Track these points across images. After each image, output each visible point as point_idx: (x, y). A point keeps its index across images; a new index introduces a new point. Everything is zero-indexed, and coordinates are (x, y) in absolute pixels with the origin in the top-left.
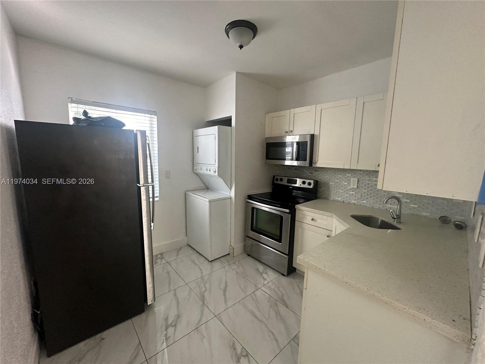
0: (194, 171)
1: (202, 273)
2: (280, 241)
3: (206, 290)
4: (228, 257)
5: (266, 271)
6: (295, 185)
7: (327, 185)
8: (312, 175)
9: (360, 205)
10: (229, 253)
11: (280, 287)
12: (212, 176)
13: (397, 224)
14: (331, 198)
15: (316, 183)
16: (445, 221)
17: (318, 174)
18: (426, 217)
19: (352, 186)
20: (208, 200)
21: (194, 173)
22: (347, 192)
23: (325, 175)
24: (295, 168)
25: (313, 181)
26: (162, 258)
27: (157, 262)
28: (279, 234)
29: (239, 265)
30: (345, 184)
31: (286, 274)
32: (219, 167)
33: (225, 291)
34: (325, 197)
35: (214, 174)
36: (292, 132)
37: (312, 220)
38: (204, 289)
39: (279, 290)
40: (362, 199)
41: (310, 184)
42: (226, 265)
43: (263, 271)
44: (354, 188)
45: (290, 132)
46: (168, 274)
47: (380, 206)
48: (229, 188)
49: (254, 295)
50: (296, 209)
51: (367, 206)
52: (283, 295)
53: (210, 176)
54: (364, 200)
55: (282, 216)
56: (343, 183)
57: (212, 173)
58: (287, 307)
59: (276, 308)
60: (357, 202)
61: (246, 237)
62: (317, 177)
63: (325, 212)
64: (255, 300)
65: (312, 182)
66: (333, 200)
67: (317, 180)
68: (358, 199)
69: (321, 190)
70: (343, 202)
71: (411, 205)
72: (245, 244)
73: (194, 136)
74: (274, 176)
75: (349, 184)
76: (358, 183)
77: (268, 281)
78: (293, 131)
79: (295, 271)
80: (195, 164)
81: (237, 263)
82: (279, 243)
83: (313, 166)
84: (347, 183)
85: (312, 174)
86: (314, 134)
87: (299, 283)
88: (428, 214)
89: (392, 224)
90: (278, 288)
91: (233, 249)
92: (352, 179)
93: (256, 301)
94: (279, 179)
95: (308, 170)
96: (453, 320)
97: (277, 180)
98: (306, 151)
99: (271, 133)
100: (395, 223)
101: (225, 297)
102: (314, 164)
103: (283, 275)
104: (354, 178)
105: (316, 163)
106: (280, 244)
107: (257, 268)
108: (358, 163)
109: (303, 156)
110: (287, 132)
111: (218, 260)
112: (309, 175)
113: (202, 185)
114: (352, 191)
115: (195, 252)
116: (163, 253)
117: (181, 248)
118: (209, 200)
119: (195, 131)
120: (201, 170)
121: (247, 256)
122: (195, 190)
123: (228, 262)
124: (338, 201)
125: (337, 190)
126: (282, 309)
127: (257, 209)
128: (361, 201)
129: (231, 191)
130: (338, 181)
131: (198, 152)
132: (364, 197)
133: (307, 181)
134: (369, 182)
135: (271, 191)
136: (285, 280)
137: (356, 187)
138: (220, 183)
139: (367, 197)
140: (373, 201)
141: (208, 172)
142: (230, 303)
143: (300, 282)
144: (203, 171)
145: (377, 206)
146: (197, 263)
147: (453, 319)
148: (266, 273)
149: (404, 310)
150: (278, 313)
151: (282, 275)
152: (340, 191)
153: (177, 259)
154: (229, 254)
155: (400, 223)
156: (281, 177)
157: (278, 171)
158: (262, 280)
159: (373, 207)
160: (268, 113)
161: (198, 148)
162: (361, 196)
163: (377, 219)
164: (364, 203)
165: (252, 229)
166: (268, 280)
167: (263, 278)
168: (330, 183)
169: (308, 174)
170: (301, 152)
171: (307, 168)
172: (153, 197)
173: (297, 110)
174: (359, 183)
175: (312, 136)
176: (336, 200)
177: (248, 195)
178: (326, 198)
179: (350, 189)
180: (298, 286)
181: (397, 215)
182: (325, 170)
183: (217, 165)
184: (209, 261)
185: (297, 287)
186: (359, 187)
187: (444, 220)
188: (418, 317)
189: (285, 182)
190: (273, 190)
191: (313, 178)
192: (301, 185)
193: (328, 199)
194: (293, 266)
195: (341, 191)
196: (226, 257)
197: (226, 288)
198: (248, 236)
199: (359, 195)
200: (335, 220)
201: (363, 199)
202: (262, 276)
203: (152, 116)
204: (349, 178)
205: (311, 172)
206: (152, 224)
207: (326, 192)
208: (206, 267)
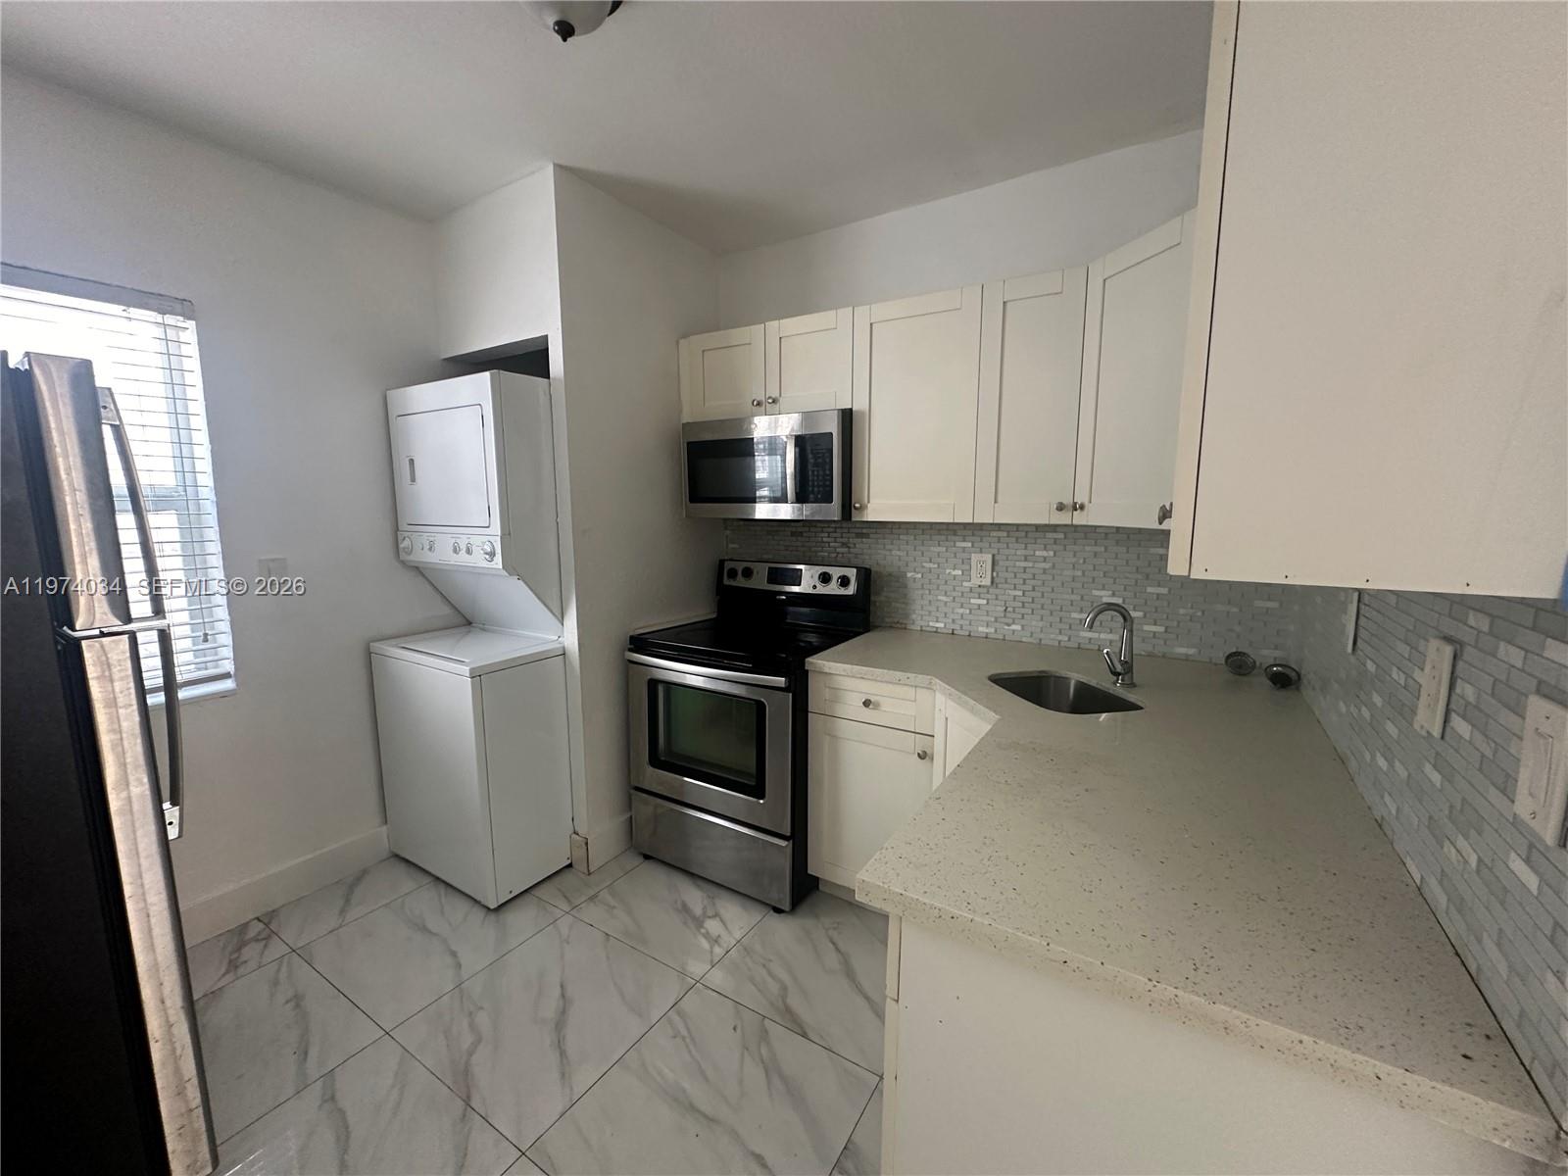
0: (403, 556)
1: (459, 966)
2: (758, 791)
3: (479, 1041)
4: (568, 878)
5: (714, 904)
6: (796, 589)
7: (898, 581)
8: (849, 553)
9: (1004, 640)
10: (569, 861)
11: (770, 961)
12: (484, 574)
13: (1125, 693)
14: (913, 624)
15: (866, 576)
16: (1240, 667)
17: (870, 548)
18: (1187, 659)
19: (975, 581)
20: (466, 670)
21: (403, 563)
22: (963, 600)
23: (890, 550)
24: (794, 530)
25: (855, 570)
26: (267, 937)
27: (243, 959)
28: (753, 769)
29: (612, 902)
30: (955, 576)
31: (786, 906)
32: (506, 535)
33: (560, 1025)
34: (896, 620)
35: (485, 564)
36: (774, 401)
37: (867, 703)
38: (467, 1040)
39: (770, 973)
40: (1006, 620)
41: (844, 581)
42: (558, 913)
43: (704, 908)
44: (984, 587)
45: (770, 404)
46: (298, 1006)
47: (1060, 638)
48: (554, 614)
49: (679, 1013)
50: (807, 671)
51: (1024, 640)
52: (784, 988)
53: (476, 573)
54: (1014, 623)
55: (763, 703)
56: (948, 571)
57: (478, 560)
58: (804, 1035)
59: (764, 1051)
60: (993, 630)
61: (632, 791)
62: (867, 557)
63: (909, 675)
64: (684, 1038)
65: (851, 573)
66: (921, 630)
67: (868, 567)
68: (996, 621)
69: (883, 598)
70: (953, 634)
71: (1146, 628)
72: (631, 817)
73: (393, 414)
74: (722, 562)
75: (967, 573)
76: (993, 571)
77: (725, 945)
78: (781, 399)
79: (817, 887)
80: (403, 526)
81: (605, 895)
82: (755, 800)
83: (853, 519)
84: (960, 572)
85: (849, 547)
86: (851, 410)
87: (835, 929)
88: (1191, 651)
89: (1111, 692)
90: (764, 966)
91: (587, 844)
92: (975, 557)
93: (688, 1040)
94: (740, 573)
95: (835, 535)
96: (1465, 1056)
97: (733, 574)
98: (827, 467)
99: (703, 407)
100: (1118, 689)
101: (563, 1053)
102: (857, 512)
103: (778, 911)
104: (981, 552)
105: (862, 508)
106: (761, 801)
107: (683, 902)
108: (996, 502)
109: (819, 486)
110: (759, 404)
111: (527, 898)
112: (838, 550)
113: (446, 610)
114: (977, 596)
115: (427, 880)
116: (273, 914)
117: (365, 872)
118: (472, 670)
119: (395, 395)
120: (430, 549)
121: (641, 859)
122: (409, 635)
123: (565, 897)
124: (936, 632)
125: (930, 598)
126: (786, 1044)
127: (670, 685)
128: (1006, 627)
129: (563, 625)
130: (931, 565)
131: (413, 480)
132: (1014, 612)
133: (836, 573)
134: (1023, 564)
135: (714, 616)
136: (784, 930)
137: (987, 581)
138: (517, 596)
139: (1023, 611)
140: (1041, 624)
141: (462, 559)
142: (584, 1078)
143: (835, 925)
144: (442, 553)
145: (1052, 638)
146: (434, 931)
147: (1463, 1052)
148: (716, 915)
149: (1299, 1048)
150: (771, 1068)
151: (772, 912)
152: (940, 598)
153: (341, 926)
154: (570, 866)
155: (1132, 685)
156: (745, 564)
157: (733, 543)
158: (705, 944)
159: (1040, 644)
160: (685, 336)
161: (412, 461)
162: (1005, 610)
163: (1062, 681)
164: (1014, 631)
165: (655, 761)
166: (728, 940)
167: (707, 936)
168: (909, 575)
169: (835, 548)
170: (813, 471)
171: (832, 530)
172: (170, 685)
173: (790, 325)
174: (996, 568)
175: (847, 417)
176: (928, 629)
177: (632, 637)
178: (899, 626)
179: (971, 591)
180: (834, 943)
181: (1124, 663)
182: (892, 533)
183: (496, 528)
184: (489, 909)
185: (831, 945)
186: (997, 580)
187: (1239, 664)
188: (1352, 1070)
189: (760, 582)
190: (719, 612)
191: (854, 561)
192: (815, 587)
193: (905, 629)
194: (809, 872)
195: (944, 598)
196: (557, 880)
197: (563, 1012)
198: (638, 789)
199: (999, 608)
200: (940, 698)
201: (1010, 621)
202: (703, 931)
203: (170, 319)
204: (966, 555)
205: (845, 540)
206: (172, 813)
207: (898, 605)
208: (476, 940)
